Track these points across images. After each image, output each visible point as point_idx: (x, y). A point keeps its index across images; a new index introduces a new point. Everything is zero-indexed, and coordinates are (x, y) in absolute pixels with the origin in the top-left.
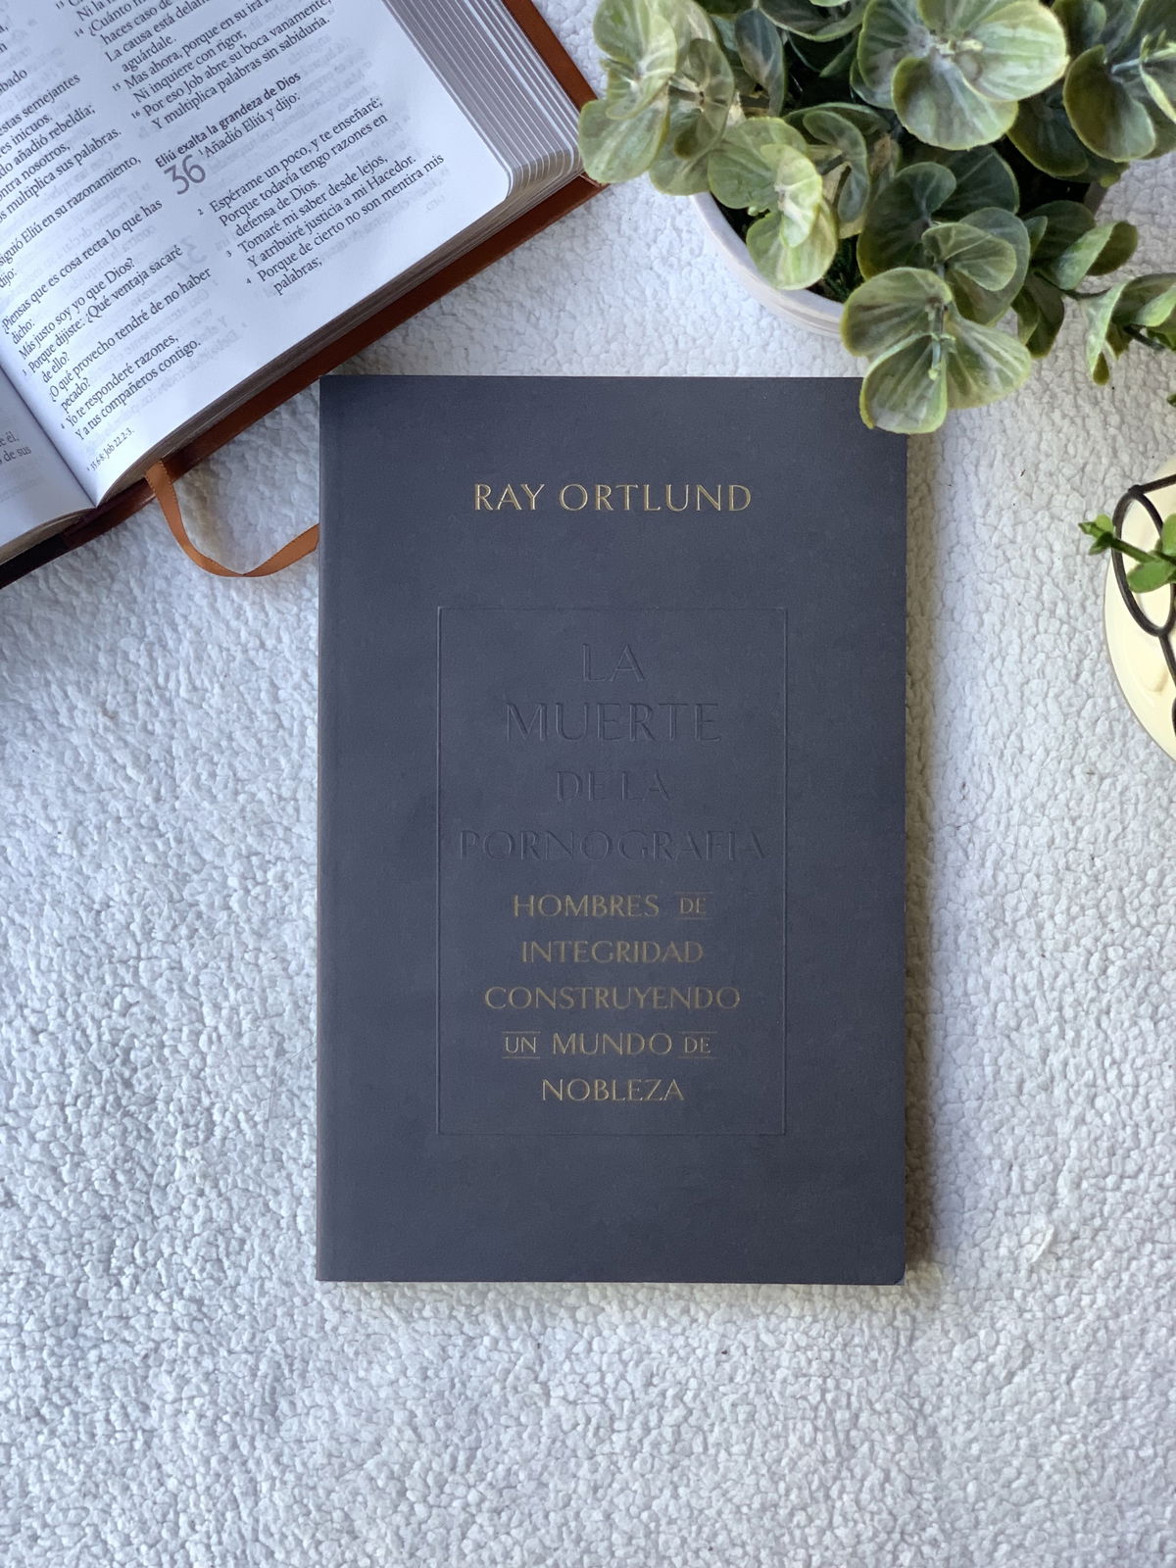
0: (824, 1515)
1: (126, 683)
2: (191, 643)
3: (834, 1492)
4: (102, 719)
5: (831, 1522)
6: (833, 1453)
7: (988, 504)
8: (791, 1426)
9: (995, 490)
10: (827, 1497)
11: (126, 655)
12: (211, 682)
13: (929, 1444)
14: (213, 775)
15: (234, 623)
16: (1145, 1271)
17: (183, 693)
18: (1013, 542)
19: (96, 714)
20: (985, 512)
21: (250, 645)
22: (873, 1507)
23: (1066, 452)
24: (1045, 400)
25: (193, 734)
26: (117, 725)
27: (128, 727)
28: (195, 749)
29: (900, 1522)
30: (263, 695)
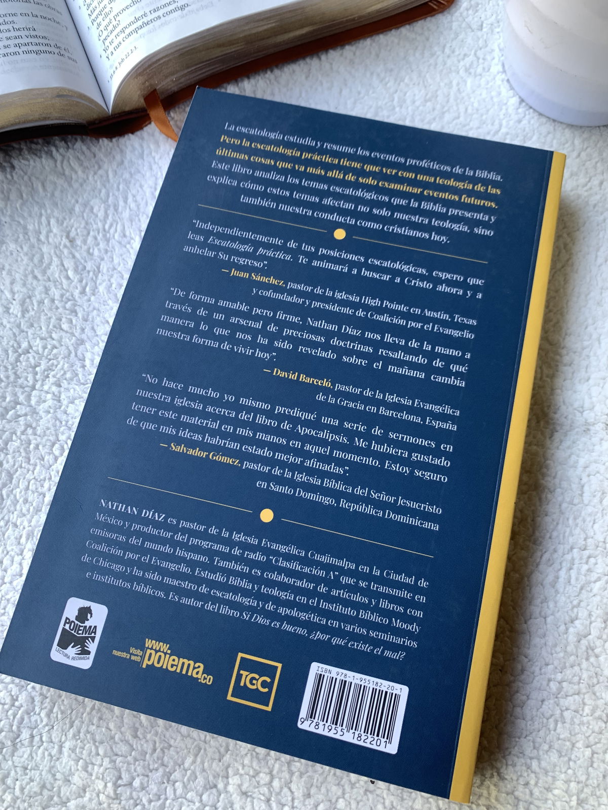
1: (87, 223)
4: (65, 241)
11: (92, 209)
19: (62, 236)
26: (72, 246)
27: (78, 248)
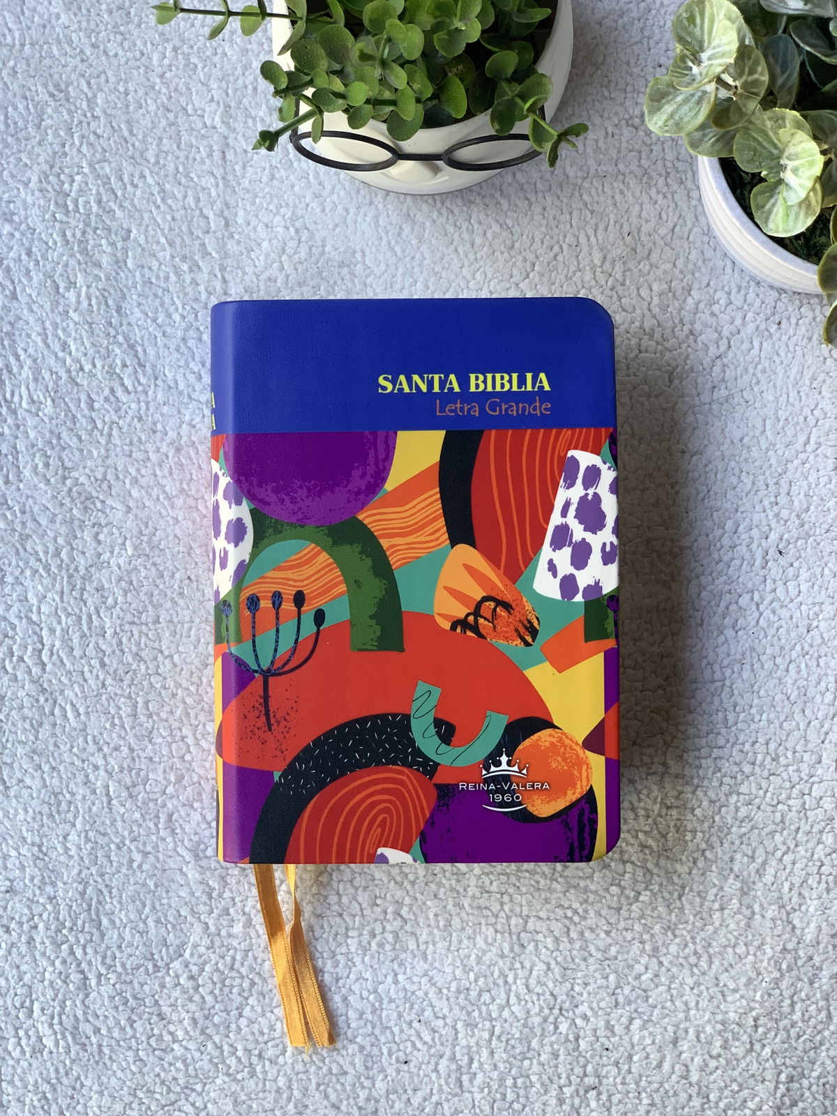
0: (503, 996)
2: (30, 368)
3: (510, 979)
5: (508, 1001)
6: (508, 949)
7: (605, 258)
8: (478, 930)
9: (609, 247)
10: (506, 982)
12: (45, 398)
13: (577, 945)
14: (47, 465)
15: (61, 354)
16: (732, 813)
17: (24, 404)
18: (623, 284)
20: (603, 262)
21: (72, 369)
22: (538, 990)
23: (660, 218)
24: (644, 181)
25: (32, 435)
28: (33, 446)
29: (559, 1001)
30: (83, 405)
